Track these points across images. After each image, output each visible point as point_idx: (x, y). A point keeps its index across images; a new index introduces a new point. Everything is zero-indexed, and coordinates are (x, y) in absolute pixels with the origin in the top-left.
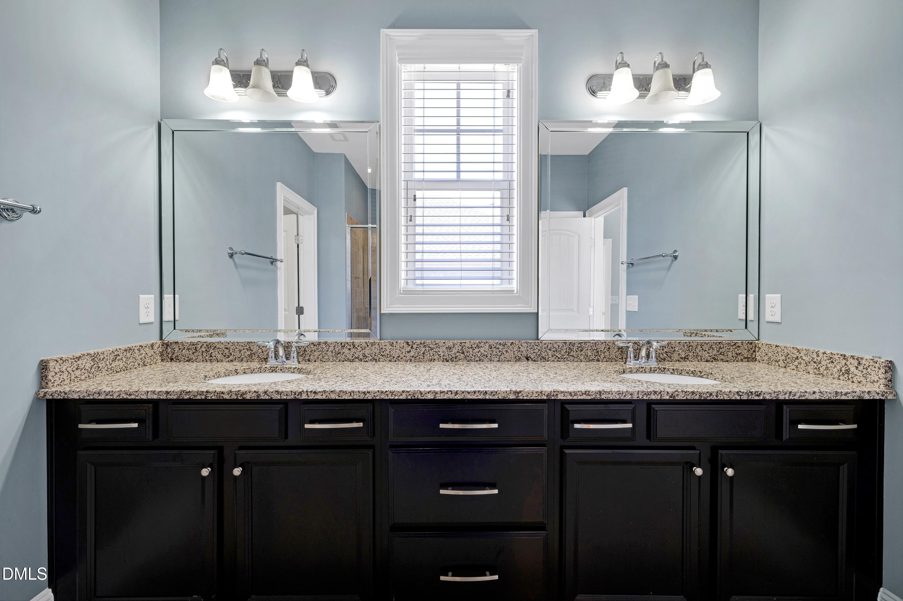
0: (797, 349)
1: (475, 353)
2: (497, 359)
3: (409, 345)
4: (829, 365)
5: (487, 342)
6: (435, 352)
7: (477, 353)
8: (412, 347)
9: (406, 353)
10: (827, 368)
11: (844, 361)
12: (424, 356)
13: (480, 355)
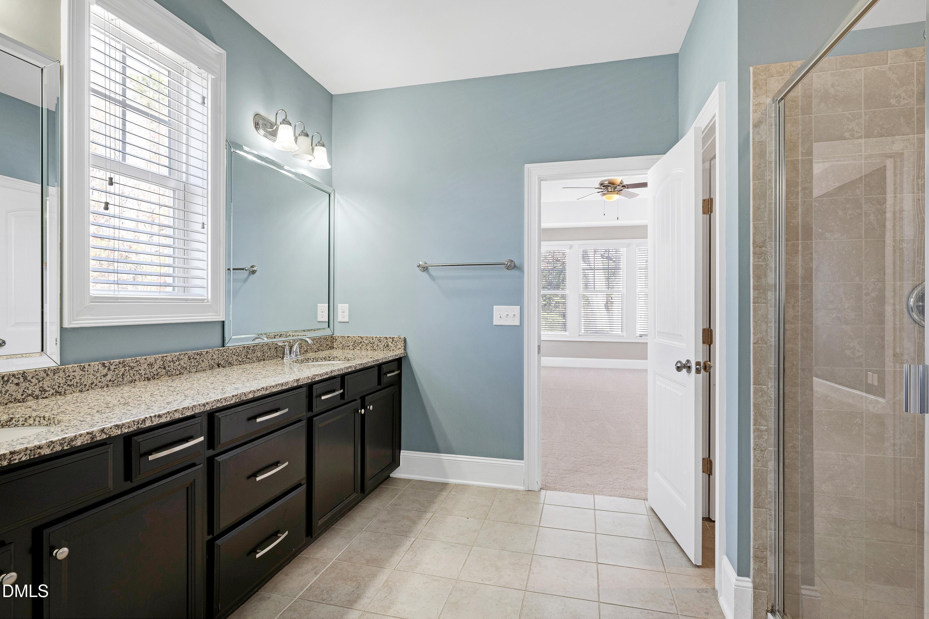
0: (361, 337)
1: (176, 367)
2: (195, 370)
3: (106, 367)
4: (379, 344)
5: (186, 353)
6: (136, 371)
7: (178, 367)
8: (109, 369)
9: (102, 377)
10: (378, 345)
11: (386, 340)
12: (123, 378)
13: (181, 368)
